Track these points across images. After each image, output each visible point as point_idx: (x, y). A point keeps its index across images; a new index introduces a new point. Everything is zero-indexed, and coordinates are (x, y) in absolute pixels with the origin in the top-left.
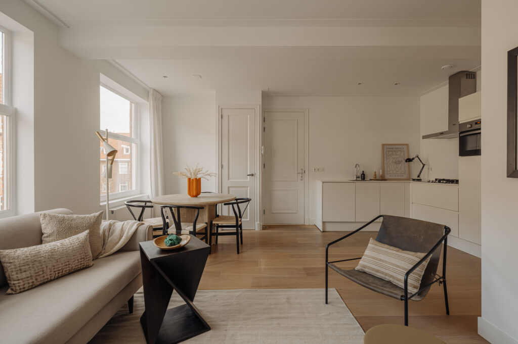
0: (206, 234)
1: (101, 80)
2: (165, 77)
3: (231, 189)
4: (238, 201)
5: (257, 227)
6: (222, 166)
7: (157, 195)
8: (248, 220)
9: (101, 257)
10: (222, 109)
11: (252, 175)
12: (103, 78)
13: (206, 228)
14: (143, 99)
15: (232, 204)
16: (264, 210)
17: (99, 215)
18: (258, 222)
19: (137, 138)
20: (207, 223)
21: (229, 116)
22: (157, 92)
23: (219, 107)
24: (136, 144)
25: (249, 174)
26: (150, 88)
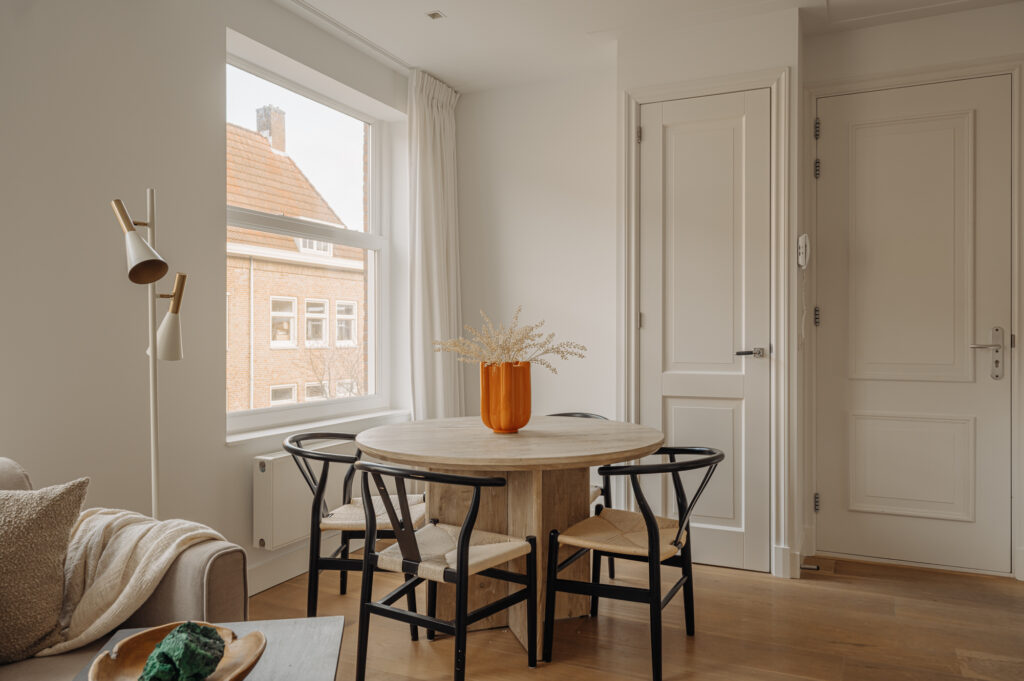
0: (529, 578)
1: (230, 48)
2: (434, 16)
3: (673, 406)
4: (680, 458)
5: (778, 563)
6: (640, 317)
7: (431, 413)
8: (742, 529)
9: (47, 651)
10: (639, 106)
11: (760, 353)
12: (235, 41)
13: (531, 558)
14: (393, 106)
15: (634, 473)
16: (816, 497)
17: (62, 496)
18: (782, 546)
19: (381, 235)
20: (532, 540)
21: (664, 128)
22: (435, 78)
23: (629, 98)
24: (377, 252)
25: (744, 350)
26: (412, 68)
